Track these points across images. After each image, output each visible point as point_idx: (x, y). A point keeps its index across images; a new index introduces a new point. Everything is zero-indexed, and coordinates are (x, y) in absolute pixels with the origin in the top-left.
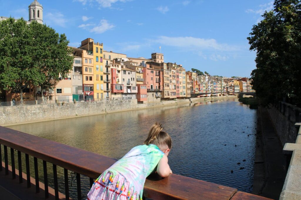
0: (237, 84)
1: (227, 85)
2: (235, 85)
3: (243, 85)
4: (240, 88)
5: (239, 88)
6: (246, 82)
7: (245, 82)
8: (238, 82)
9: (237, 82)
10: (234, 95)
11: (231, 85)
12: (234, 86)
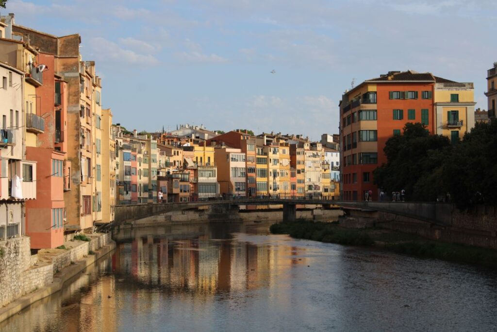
0: (207, 161)
1: (168, 164)
2: (199, 164)
3: (233, 164)
4: (219, 181)
5: (214, 179)
6: (244, 151)
7: (239, 150)
8: (210, 152)
9: (207, 149)
10: (195, 209)
11: (185, 163)
12: (196, 170)
